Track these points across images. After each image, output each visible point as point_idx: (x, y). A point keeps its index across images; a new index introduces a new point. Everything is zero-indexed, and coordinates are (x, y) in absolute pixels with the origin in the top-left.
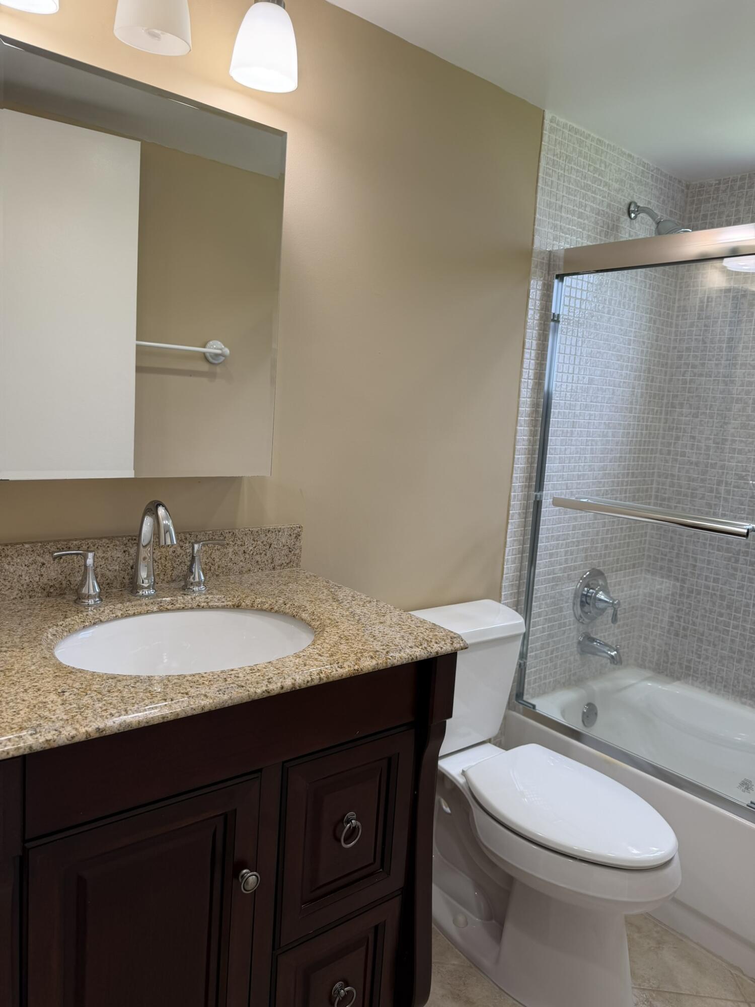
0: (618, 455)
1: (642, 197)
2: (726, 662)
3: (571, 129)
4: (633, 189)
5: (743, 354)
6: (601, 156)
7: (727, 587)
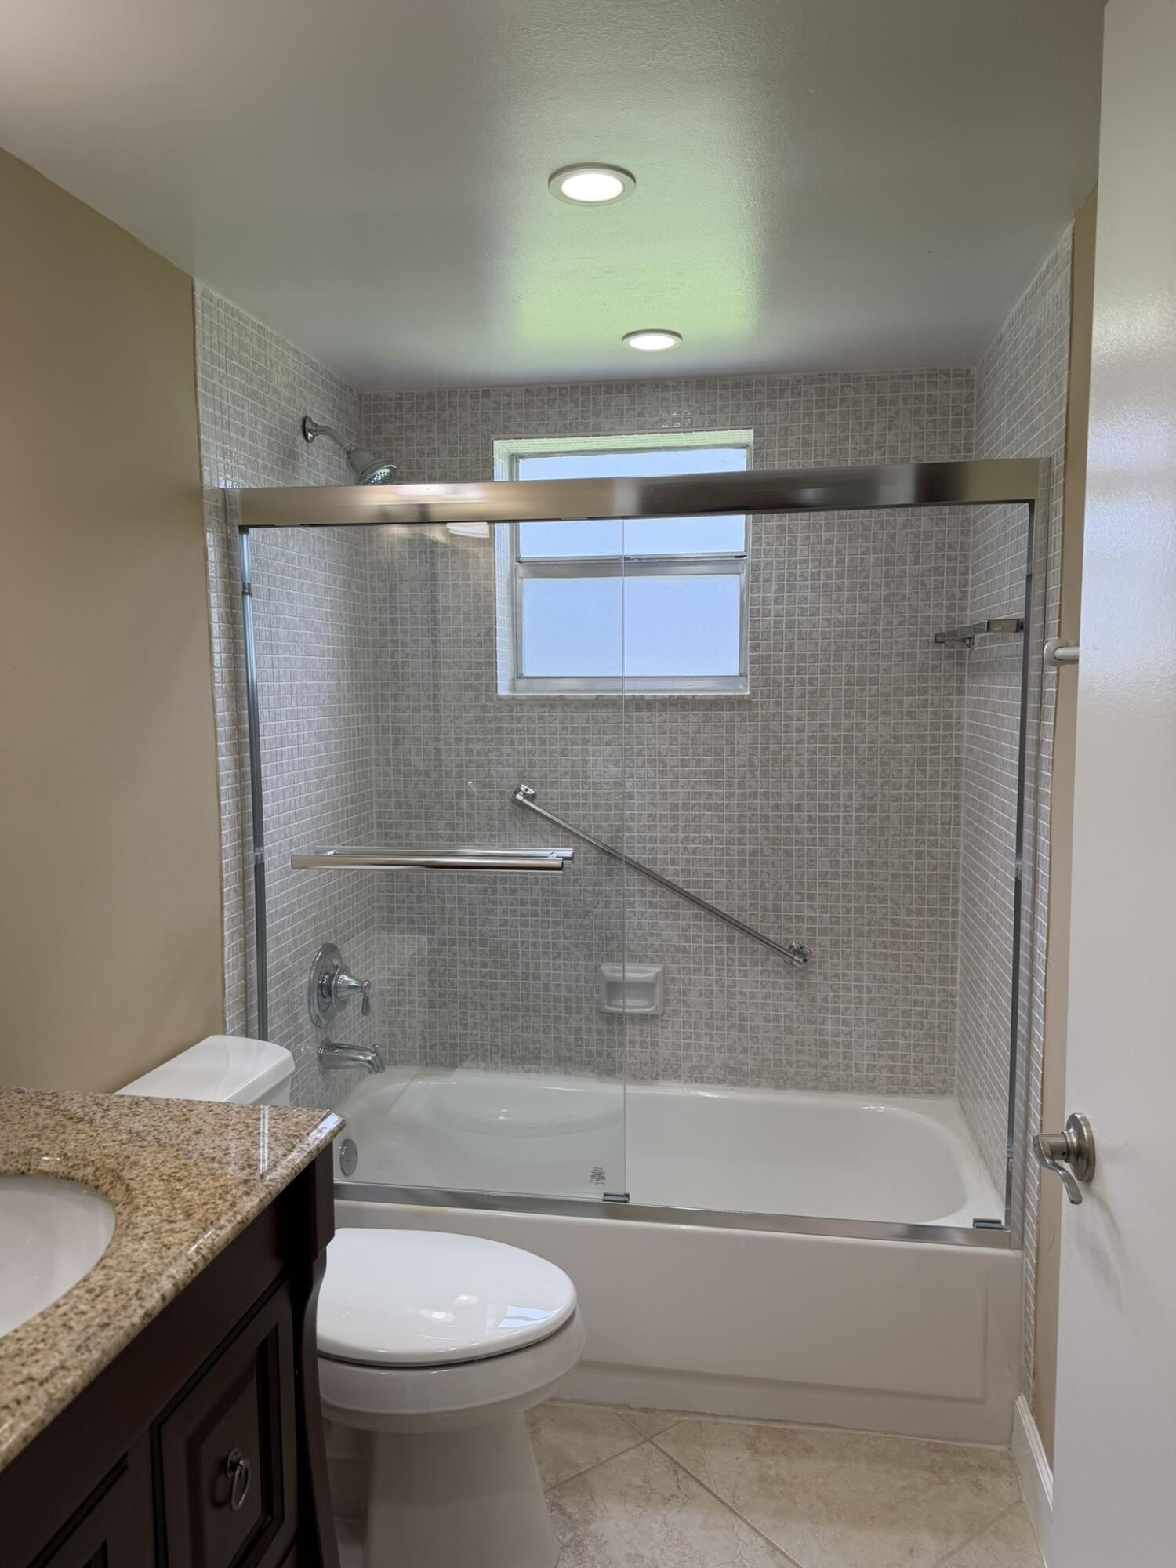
0: (334, 776)
1: (315, 410)
2: (499, 1025)
3: (227, 308)
4: (305, 399)
5: (465, 627)
6: (265, 350)
7: (486, 928)
